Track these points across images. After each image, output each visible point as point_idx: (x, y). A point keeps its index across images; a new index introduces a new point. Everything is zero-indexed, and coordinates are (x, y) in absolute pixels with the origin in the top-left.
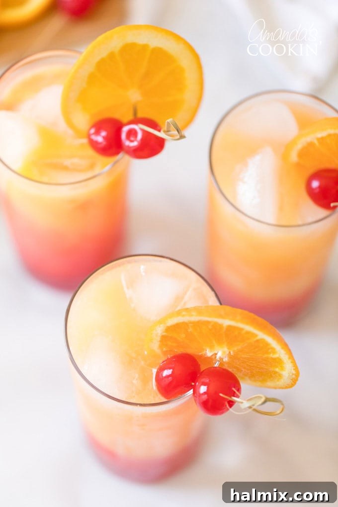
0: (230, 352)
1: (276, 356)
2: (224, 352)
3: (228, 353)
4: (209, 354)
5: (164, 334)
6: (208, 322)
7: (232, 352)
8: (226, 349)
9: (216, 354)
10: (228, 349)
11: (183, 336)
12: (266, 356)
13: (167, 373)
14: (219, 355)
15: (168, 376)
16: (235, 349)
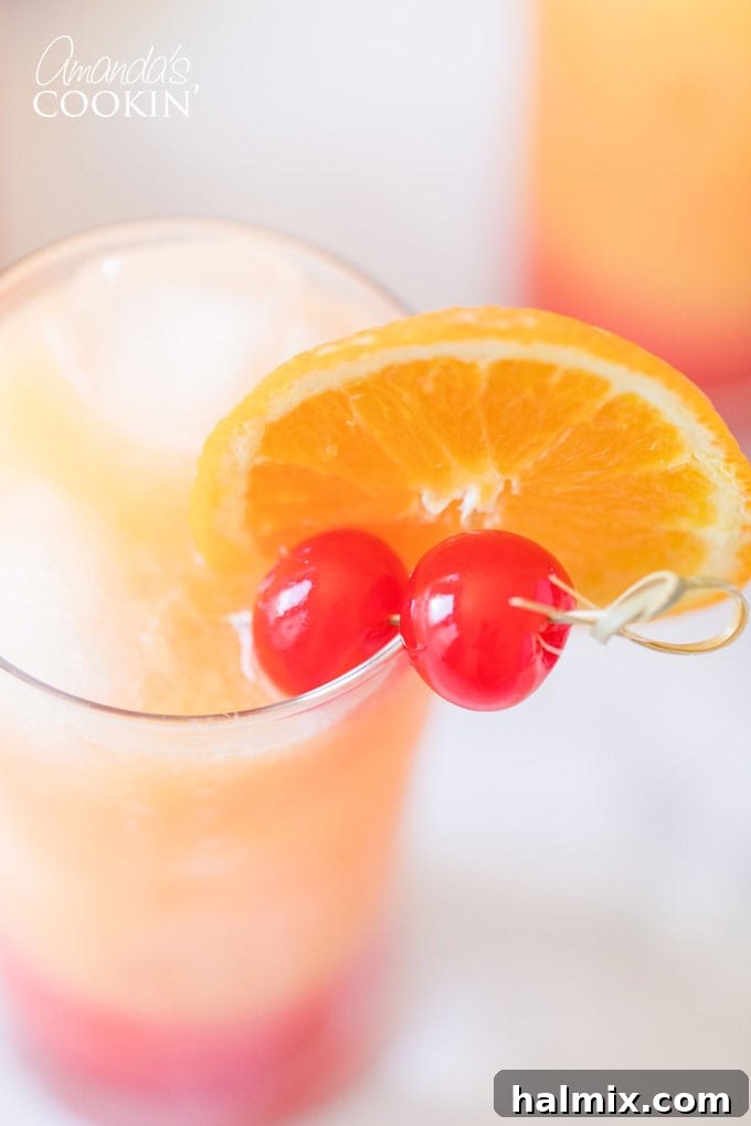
0: (508, 484)
1: (679, 461)
2: (487, 490)
3: (500, 488)
4: (433, 506)
5: (259, 460)
6: (421, 367)
7: (515, 483)
8: (493, 475)
9: (456, 503)
10: (501, 469)
11: (331, 451)
12: (644, 469)
13: (292, 596)
14: (471, 501)
15: (293, 612)
16: (528, 464)
